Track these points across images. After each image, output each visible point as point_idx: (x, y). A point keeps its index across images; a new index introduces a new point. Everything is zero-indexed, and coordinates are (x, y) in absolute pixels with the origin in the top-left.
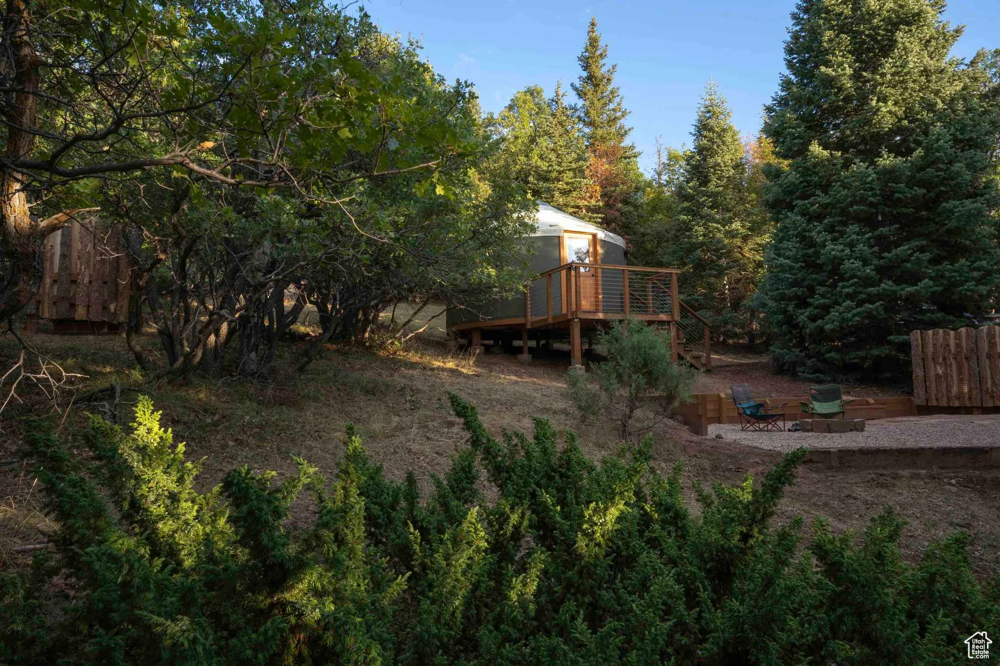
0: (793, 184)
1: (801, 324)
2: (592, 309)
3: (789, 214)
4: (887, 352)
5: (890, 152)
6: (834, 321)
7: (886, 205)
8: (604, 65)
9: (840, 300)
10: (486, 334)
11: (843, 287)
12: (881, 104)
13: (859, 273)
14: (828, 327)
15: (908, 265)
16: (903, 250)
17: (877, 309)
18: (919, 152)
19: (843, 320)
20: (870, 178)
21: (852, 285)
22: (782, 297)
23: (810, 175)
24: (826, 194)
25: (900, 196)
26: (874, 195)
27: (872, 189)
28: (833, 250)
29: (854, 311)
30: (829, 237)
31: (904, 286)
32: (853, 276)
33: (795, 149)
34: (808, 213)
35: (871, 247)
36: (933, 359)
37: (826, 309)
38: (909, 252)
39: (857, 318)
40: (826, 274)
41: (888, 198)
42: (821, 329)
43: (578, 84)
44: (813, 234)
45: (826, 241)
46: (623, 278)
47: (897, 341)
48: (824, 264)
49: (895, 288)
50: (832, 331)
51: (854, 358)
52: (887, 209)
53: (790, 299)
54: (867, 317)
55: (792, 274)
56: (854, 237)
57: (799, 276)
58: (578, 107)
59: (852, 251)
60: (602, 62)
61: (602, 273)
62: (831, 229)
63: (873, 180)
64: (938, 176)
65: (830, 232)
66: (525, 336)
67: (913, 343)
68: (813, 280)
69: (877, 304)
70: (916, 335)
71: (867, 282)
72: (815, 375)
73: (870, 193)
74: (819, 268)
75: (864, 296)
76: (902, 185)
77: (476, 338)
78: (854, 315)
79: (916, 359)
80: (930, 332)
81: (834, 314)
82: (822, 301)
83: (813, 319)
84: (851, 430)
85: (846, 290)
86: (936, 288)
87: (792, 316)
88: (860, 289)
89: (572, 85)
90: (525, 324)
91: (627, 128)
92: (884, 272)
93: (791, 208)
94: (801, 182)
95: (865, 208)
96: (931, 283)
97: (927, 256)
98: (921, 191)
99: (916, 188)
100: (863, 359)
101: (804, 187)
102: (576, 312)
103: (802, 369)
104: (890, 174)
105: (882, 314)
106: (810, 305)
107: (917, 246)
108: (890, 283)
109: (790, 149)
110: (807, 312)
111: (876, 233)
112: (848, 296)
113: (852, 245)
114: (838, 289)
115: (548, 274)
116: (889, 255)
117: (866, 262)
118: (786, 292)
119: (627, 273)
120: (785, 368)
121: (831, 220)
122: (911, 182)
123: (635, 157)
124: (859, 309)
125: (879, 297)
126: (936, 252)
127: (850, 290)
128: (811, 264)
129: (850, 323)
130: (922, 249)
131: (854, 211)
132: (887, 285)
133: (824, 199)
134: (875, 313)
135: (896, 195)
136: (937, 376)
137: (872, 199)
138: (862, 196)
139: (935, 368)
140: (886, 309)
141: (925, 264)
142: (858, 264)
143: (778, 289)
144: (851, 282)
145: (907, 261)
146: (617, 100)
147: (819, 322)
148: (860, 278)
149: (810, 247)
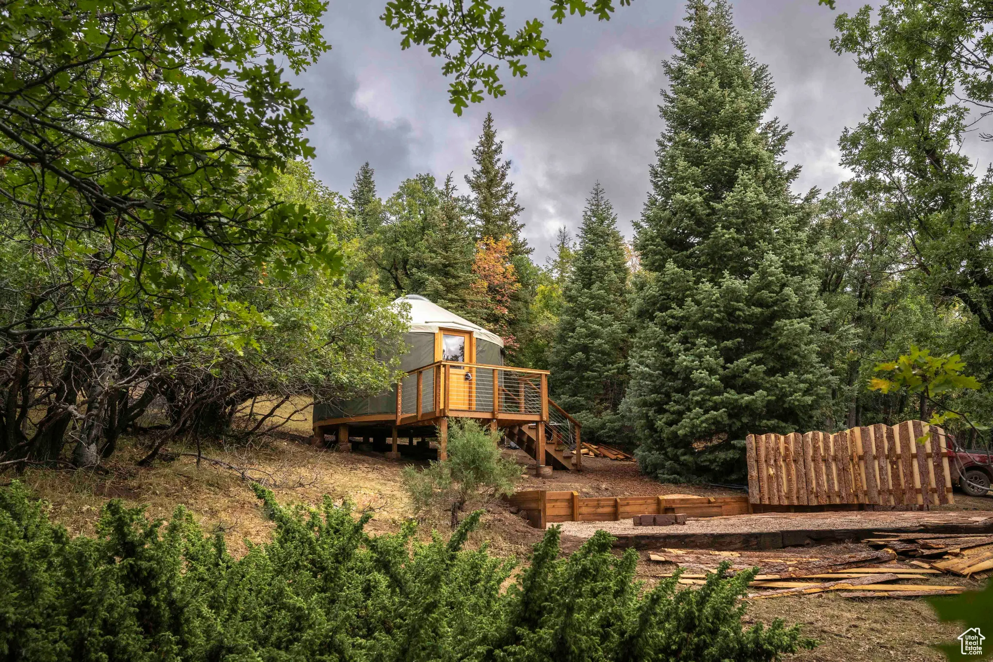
0: (654, 296)
1: (659, 429)
2: (466, 407)
3: (650, 324)
4: (732, 456)
5: (731, 274)
6: (686, 427)
7: (729, 320)
8: (499, 160)
9: (692, 407)
10: (354, 430)
11: (693, 396)
12: (725, 231)
13: (706, 382)
14: (680, 432)
15: (747, 376)
16: (743, 362)
17: (721, 416)
18: (755, 276)
19: (694, 426)
20: (714, 297)
21: (701, 393)
22: (645, 404)
23: (669, 289)
24: (681, 308)
25: (741, 313)
26: (719, 312)
27: (717, 306)
28: (685, 360)
29: (703, 418)
30: (682, 347)
31: (744, 394)
32: (701, 385)
33: (657, 264)
34: (666, 324)
35: (716, 358)
36: (766, 461)
37: (680, 414)
38: (748, 363)
39: (704, 425)
40: (680, 381)
41: (731, 313)
42: (675, 434)
43: (472, 176)
44: (669, 344)
45: (679, 351)
46: (493, 377)
47: (739, 445)
48: (678, 372)
49: (736, 397)
50: (685, 435)
51: (705, 461)
52: (731, 324)
53: (651, 405)
54: (713, 423)
55: (651, 381)
56: (702, 349)
57: (657, 383)
58: (471, 198)
59: (701, 362)
60: (497, 157)
61: (477, 372)
62: (684, 340)
63: (717, 298)
64: (771, 297)
65: (683, 343)
66: (395, 433)
67: (748, 446)
68: (670, 387)
69: (721, 411)
70: (751, 438)
71: (713, 391)
72: (673, 476)
73: (715, 310)
74: (675, 376)
75: (711, 404)
76: (741, 304)
77: (343, 435)
78: (702, 422)
79: (751, 462)
80: (763, 437)
81: (685, 421)
82: (677, 407)
83: (670, 424)
84: (673, 524)
85: (696, 398)
86: (770, 398)
87: (652, 420)
88: (707, 397)
89: (466, 177)
90: (395, 421)
91: (519, 224)
92: (729, 382)
93: (652, 319)
94: (661, 295)
95: (712, 323)
96: (765, 393)
97: (762, 368)
98: (758, 310)
99: (753, 307)
100: (712, 462)
101: (664, 299)
102: (444, 409)
103: (661, 472)
104: (732, 294)
105: (726, 421)
106: (666, 411)
107: (755, 358)
108: (733, 392)
109: (653, 264)
110: (665, 417)
111: (722, 345)
112: (699, 404)
113: (700, 356)
114: (690, 396)
115: (419, 371)
116: (732, 366)
117: (712, 372)
118: (647, 398)
119: (496, 373)
120: (649, 470)
121: (684, 332)
122: (749, 302)
123: (527, 253)
124: (707, 416)
125: (723, 404)
126: (772, 364)
127: (698, 398)
128: (668, 372)
129: (699, 429)
130: (759, 362)
131: (703, 325)
132: (731, 395)
133: (678, 312)
134: (719, 419)
135: (737, 313)
136: (770, 477)
137: (717, 315)
138: (709, 312)
139: (768, 469)
140: (730, 416)
141: (762, 375)
142: (705, 374)
143: (641, 395)
144: (700, 390)
145: (747, 371)
146: (510, 196)
147: (674, 427)
148: (707, 387)
149: (668, 356)
